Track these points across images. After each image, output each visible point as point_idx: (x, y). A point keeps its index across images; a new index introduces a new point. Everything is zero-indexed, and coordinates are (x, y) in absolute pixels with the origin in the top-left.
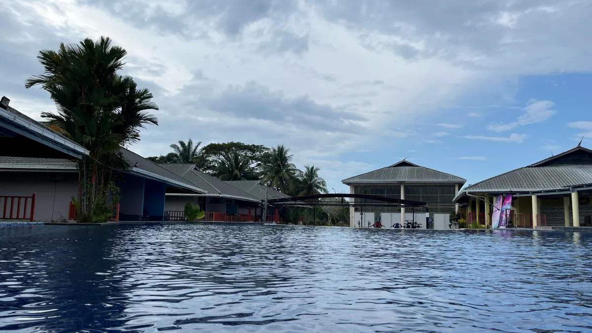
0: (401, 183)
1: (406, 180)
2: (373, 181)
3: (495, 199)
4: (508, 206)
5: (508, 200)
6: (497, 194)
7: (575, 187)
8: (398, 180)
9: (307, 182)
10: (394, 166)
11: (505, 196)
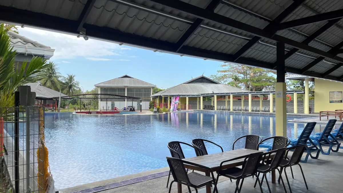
0: (125, 86)
1: (128, 85)
2: (111, 85)
3: (172, 97)
4: (177, 101)
5: (177, 98)
6: (173, 96)
7: (202, 94)
8: (124, 85)
9: (68, 83)
10: (121, 78)
11: (176, 96)
